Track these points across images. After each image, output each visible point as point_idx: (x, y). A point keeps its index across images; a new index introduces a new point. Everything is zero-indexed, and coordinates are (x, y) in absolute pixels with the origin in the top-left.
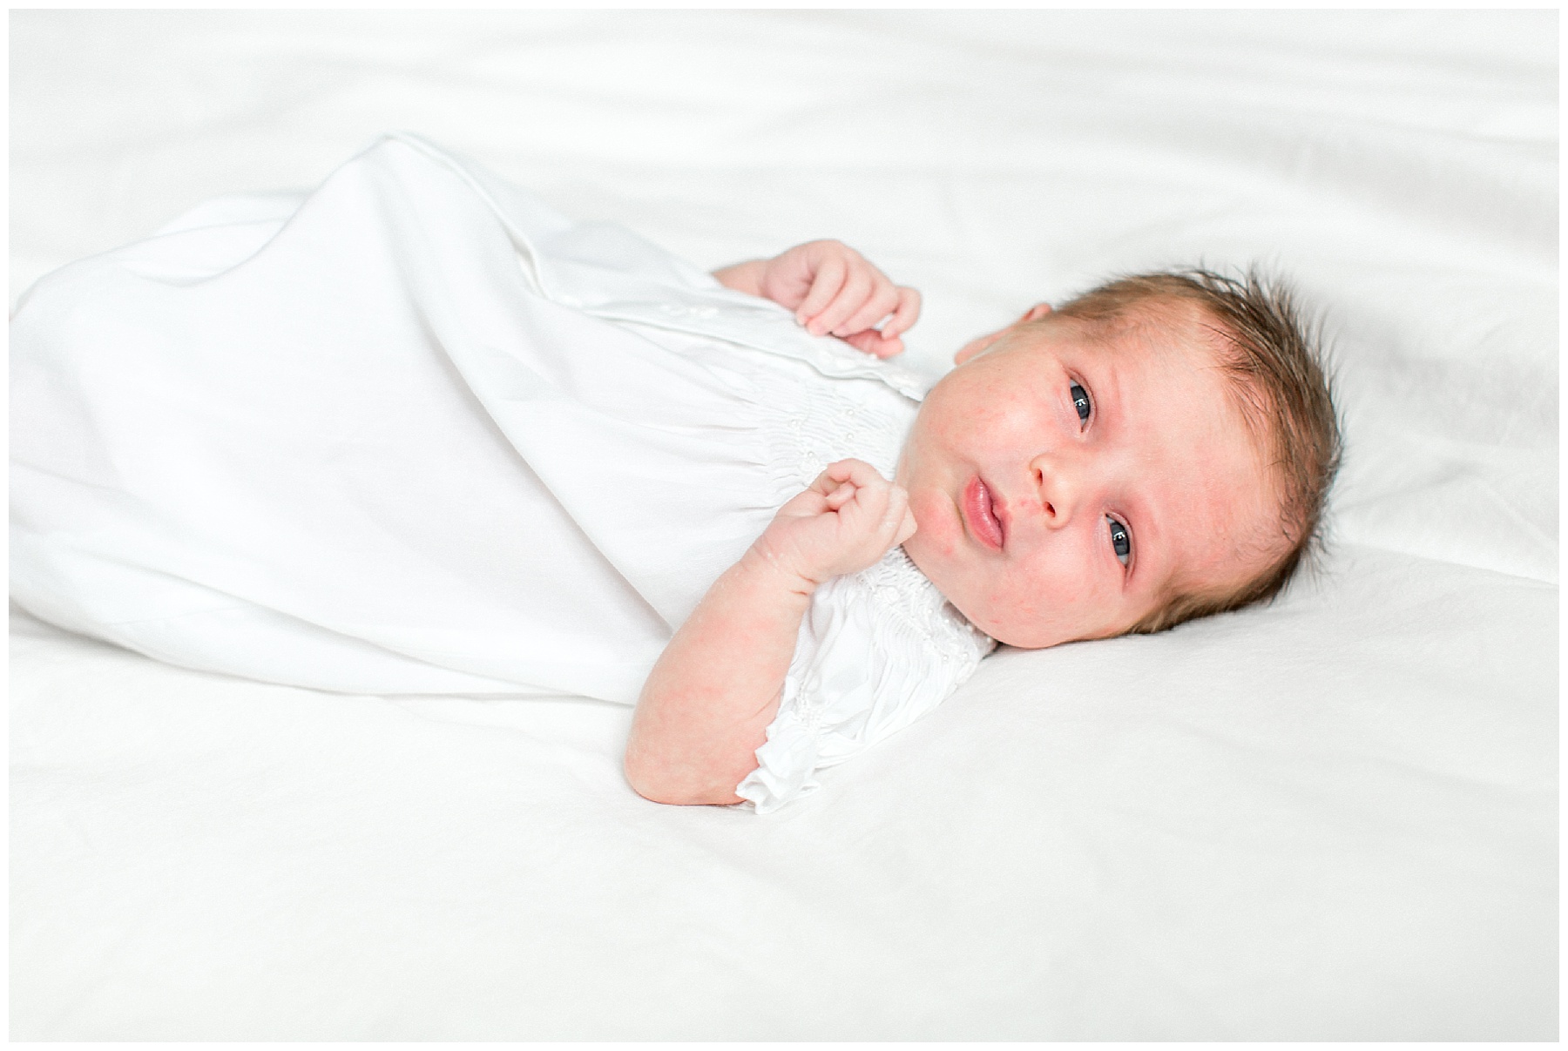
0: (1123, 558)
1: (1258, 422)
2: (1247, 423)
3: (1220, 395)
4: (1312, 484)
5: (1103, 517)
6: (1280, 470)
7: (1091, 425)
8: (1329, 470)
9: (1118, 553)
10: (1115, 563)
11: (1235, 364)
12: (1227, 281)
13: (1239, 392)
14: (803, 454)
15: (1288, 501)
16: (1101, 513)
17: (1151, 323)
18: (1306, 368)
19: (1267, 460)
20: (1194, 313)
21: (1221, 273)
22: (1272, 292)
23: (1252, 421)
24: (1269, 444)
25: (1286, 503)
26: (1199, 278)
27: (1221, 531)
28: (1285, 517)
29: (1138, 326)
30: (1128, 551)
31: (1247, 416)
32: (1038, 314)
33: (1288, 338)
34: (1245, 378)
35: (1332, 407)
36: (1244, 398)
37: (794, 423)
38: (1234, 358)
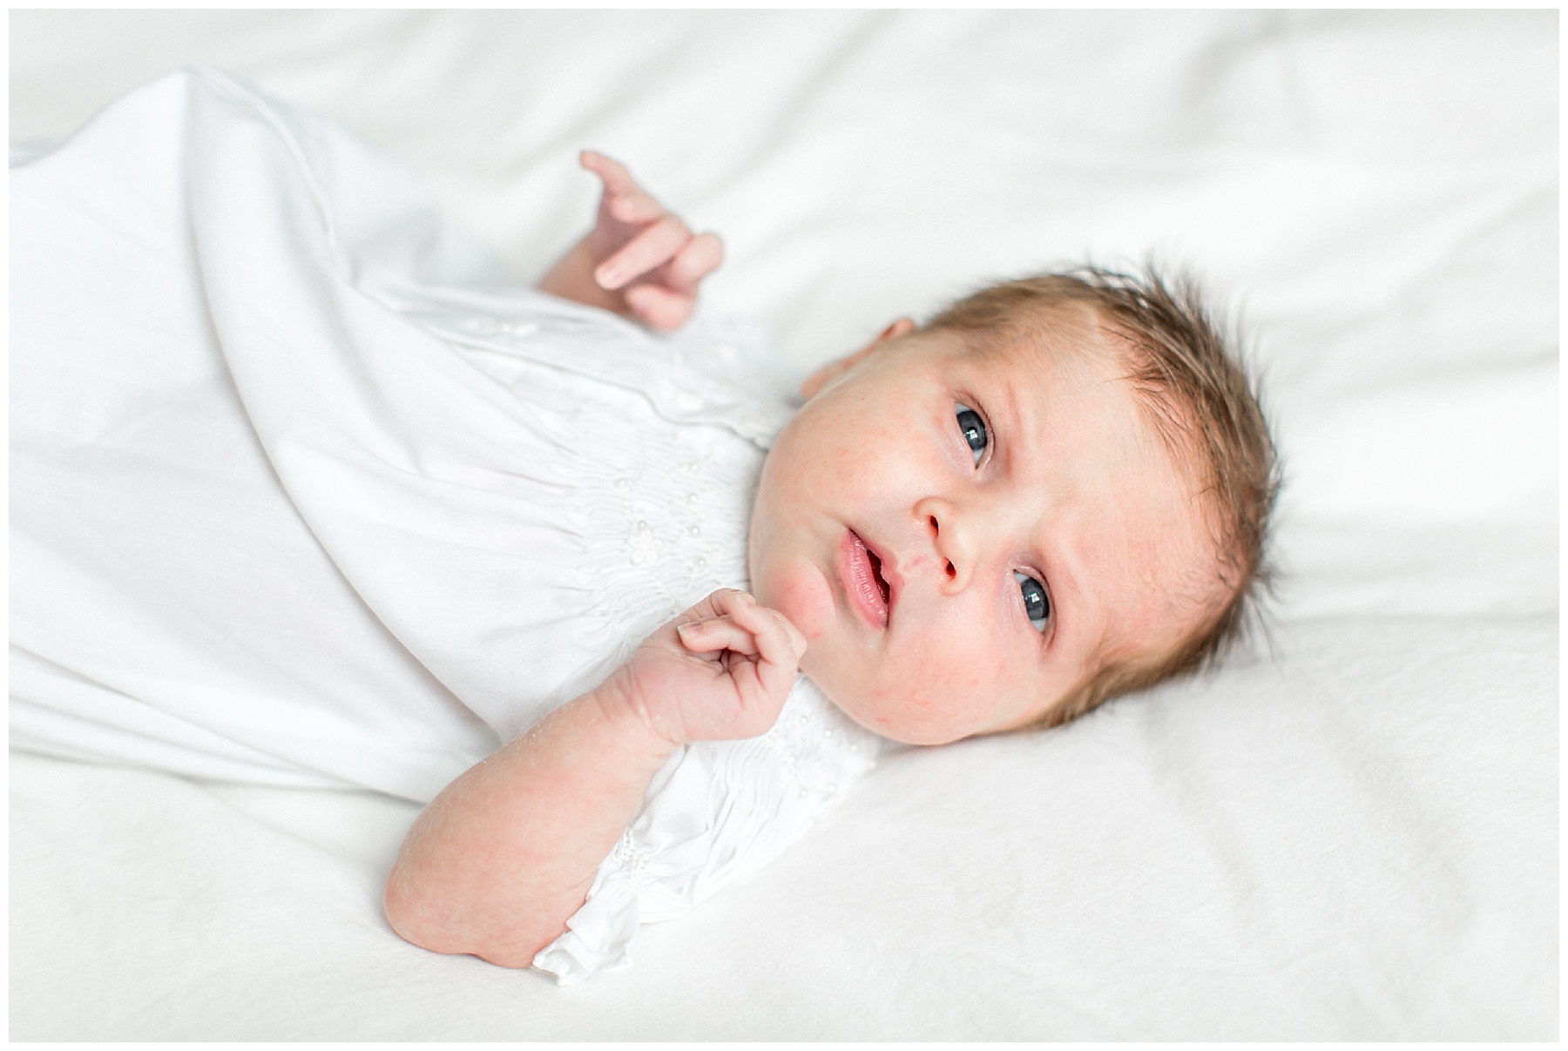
0: (1040, 624)
1: (1179, 441)
2: (1168, 445)
3: (1133, 412)
4: (1250, 514)
5: (1009, 574)
6: (1213, 498)
7: (989, 458)
8: (1268, 494)
9: (1032, 618)
10: (1029, 632)
11: (1144, 373)
12: (1120, 276)
13: (1152, 404)
14: (632, 524)
15: (1225, 536)
16: (1007, 569)
17: (1044, 327)
18: (1227, 372)
19: (1197, 487)
20: (1091, 315)
21: (1113, 268)
22: (1177, 284)
23: (1173, 439)
24: (1197, 467)
25: (1223, 539)
26: (1086, 276)
27: (1149, 578)
28: (1222, 557)
29: (1029, 335)
30: (1046, 614)
31: (1165, 434)
32: (901, 329)
33: (1202, 338)
34: (1157, 387)
35: (1262, 417)
36: (1162, 414)
37: (623, 483)
38: (1141, 364)
